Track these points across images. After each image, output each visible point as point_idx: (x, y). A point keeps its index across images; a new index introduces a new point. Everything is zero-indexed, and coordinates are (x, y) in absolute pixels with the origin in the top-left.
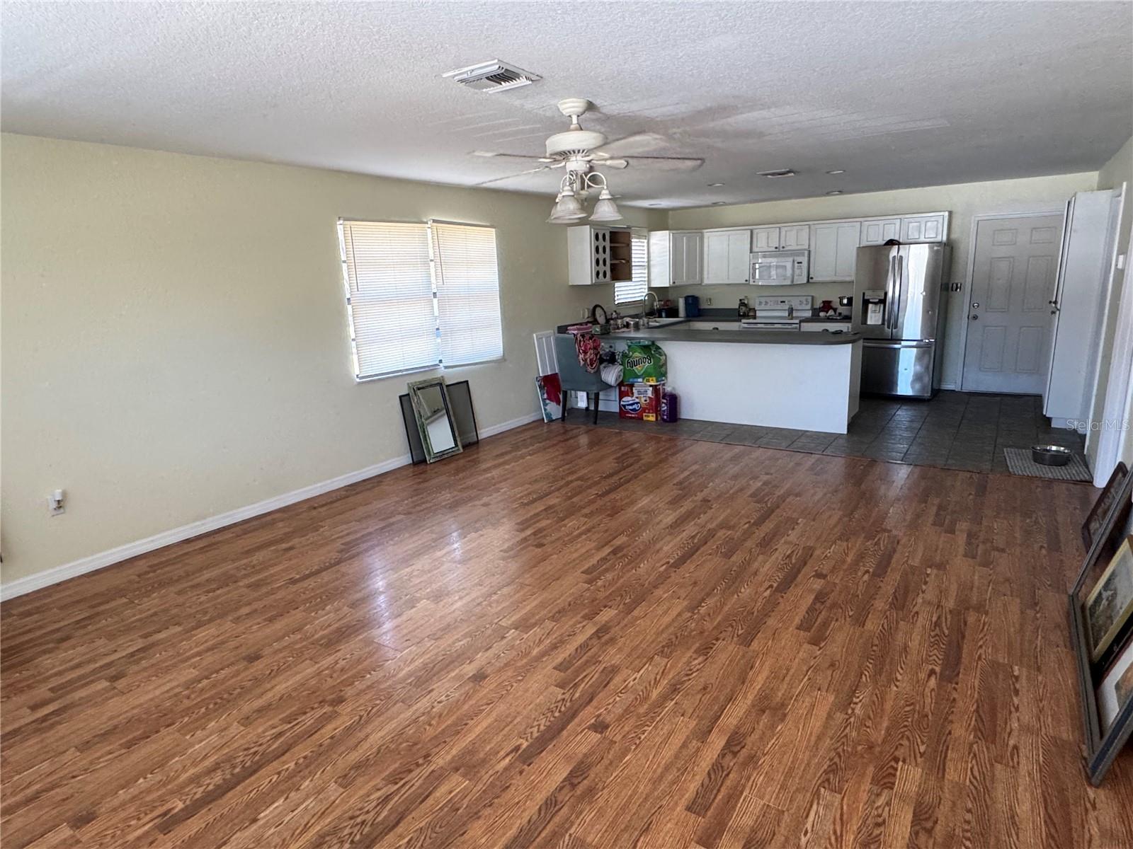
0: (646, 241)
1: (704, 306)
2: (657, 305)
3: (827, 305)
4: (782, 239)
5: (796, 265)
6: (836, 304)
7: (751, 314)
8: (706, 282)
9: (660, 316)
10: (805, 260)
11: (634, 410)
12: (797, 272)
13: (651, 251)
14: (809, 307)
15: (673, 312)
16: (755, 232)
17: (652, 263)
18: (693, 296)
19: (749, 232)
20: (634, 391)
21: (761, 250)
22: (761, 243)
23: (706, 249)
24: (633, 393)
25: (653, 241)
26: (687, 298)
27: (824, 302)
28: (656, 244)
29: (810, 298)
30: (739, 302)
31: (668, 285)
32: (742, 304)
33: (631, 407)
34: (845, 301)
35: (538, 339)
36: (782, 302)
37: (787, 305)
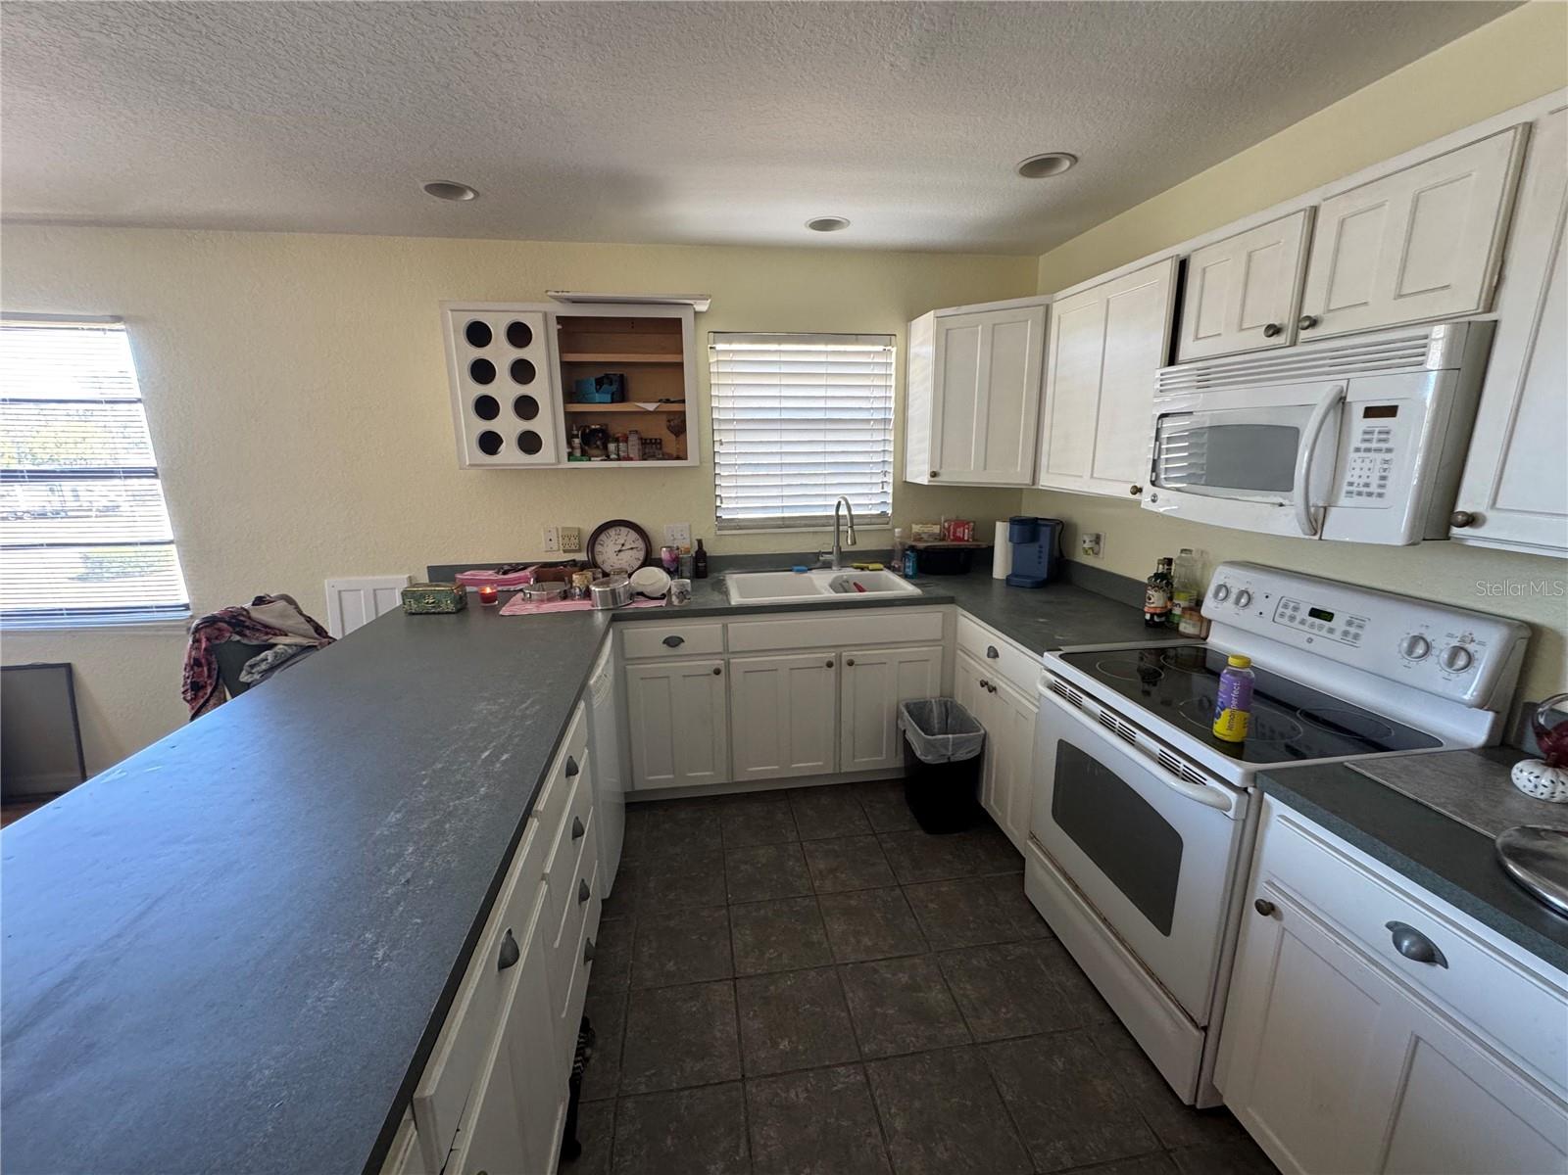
0: (895, 350)
1: (1081, 554)
4: (1317, 274)
5: (1359, 424)
12: (1358, 468)
13: (909, 379)
17: (909, 414)
19: (1172, 269)
21: (1210, 347)
25: (913, 349)
26: (1020, 524)
28: (916, 357)
31: (925, 480)
32: (1167, 577)
35: (340, 592)
36: (1315, 613)
37: (1337, 635)
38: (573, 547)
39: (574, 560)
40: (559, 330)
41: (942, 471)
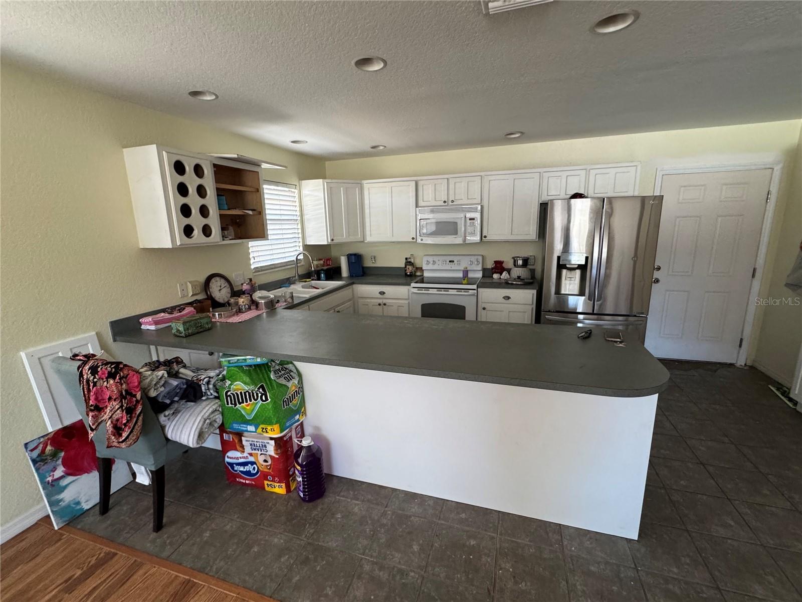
0: (296, 191)
1: (368, 263)
2: (315, 264)
3: (499, 267)
4: (451, 192)
5: (468, 221)
6: (509, 264)
7: (418, 274)
8: (369, 239)
9: (319, 279)
10: (477, 215)
11: (248, 473)
12: (469, 229)
13: (304, 203)
14: (480, 267)
15: (333, 273)
16: (420, 183)
17: (306, 217)
18: (355, 255)
19: (414, 183)
20: (244, 443)
21: (428, 204)
22: (428, 195)
23: (366, 202)
24: (243, 447)
25: (305, 192)
26: (349, 256)
27: (496, 262)
28: (309, 195)
29: (480, 258)
30: (404, 261)
31: (325, 243)
32: (408, 262)
33: (242, 469)
34: (520, 262)
35: (39, 359)
36: (450, 261)
37: (456, 265)
38: (197, 292)
39: (197, 300)
40: (214, 171)
41: (334, 238)
